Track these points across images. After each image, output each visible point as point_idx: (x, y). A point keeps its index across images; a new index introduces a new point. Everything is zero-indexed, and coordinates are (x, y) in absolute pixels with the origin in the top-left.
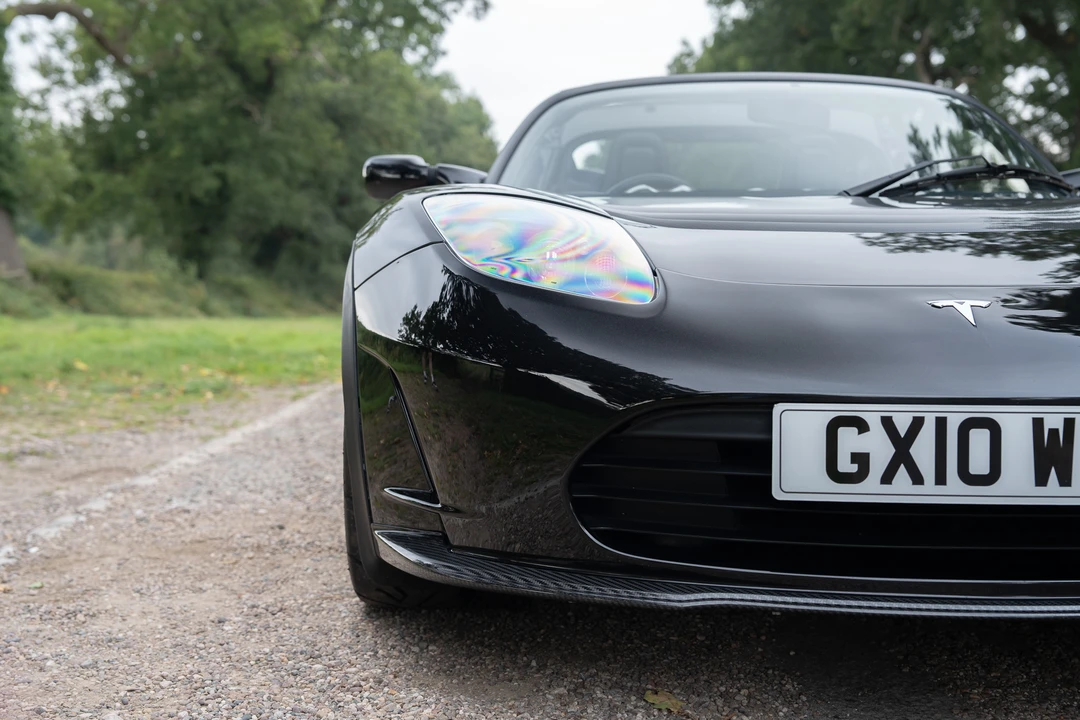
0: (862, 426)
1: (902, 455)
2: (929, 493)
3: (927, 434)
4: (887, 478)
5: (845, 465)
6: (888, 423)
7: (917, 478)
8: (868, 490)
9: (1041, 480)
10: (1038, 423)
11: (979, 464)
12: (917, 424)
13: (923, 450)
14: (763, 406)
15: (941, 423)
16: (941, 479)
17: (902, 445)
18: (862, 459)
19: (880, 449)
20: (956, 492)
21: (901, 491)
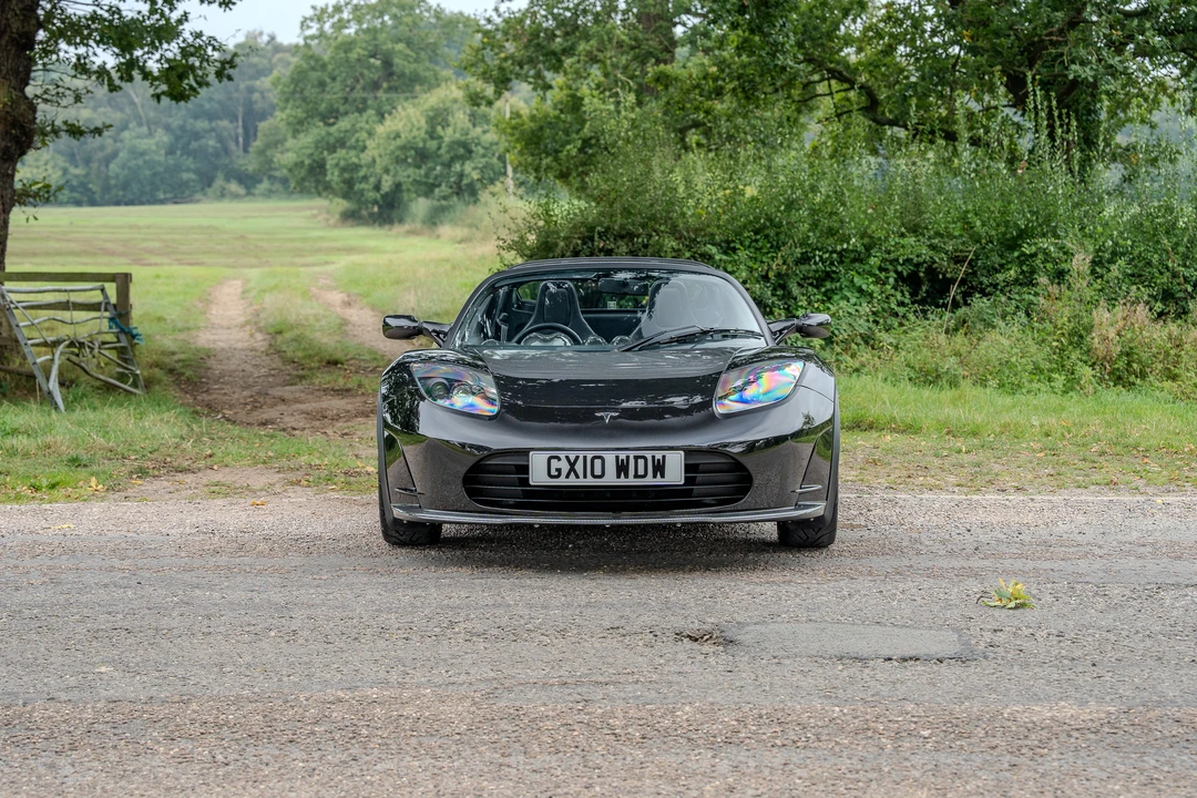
0: (559, 459)
1: (572, 469)
2: (581, 482)
3: (581, 461)
4: (567, 477)
5: (554, 473)
6: (567, 458)
7: (577, 477)
8: (562, 481)
9: (619, 476)
10: (617, 457)
11: (598, 471)
12: (577, 458)
13: (579, 467)
14: (525, 452)
15: (585, 458)
16: (585, 477)
17: (572, 465)
18: (559, 470)
19: (565, 467)
20: (590, 481)
21: (572, 481)
